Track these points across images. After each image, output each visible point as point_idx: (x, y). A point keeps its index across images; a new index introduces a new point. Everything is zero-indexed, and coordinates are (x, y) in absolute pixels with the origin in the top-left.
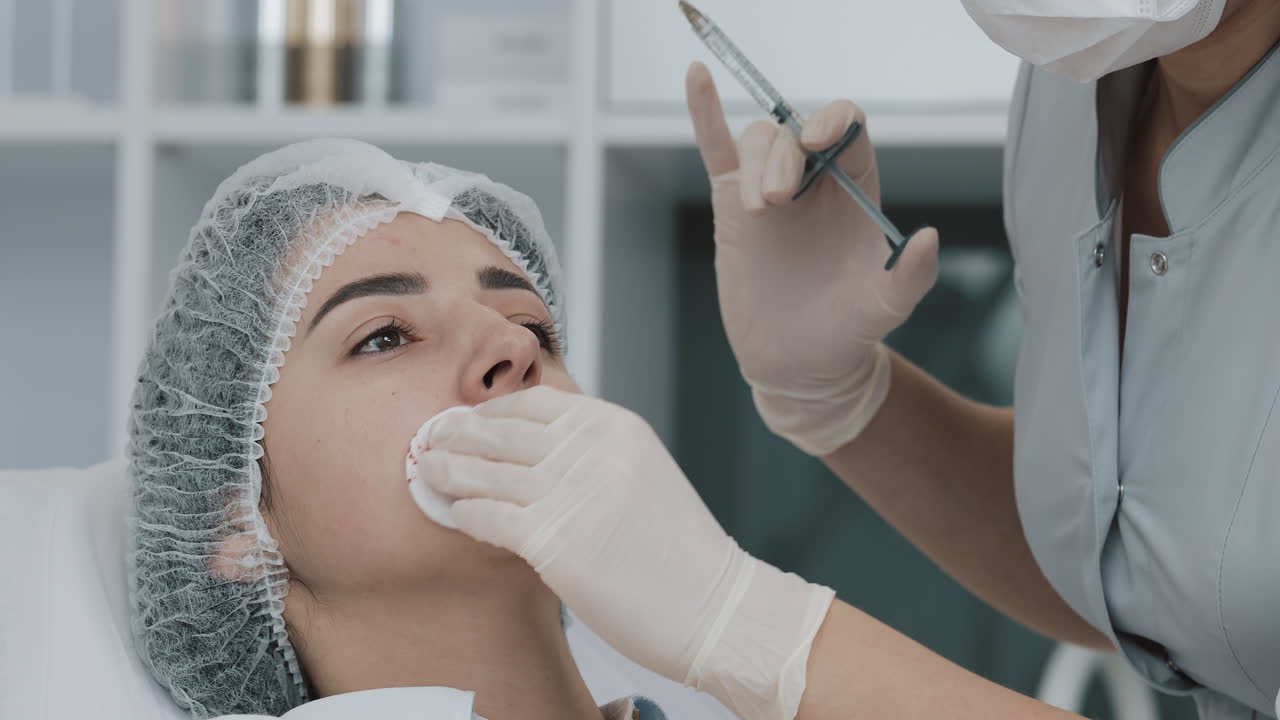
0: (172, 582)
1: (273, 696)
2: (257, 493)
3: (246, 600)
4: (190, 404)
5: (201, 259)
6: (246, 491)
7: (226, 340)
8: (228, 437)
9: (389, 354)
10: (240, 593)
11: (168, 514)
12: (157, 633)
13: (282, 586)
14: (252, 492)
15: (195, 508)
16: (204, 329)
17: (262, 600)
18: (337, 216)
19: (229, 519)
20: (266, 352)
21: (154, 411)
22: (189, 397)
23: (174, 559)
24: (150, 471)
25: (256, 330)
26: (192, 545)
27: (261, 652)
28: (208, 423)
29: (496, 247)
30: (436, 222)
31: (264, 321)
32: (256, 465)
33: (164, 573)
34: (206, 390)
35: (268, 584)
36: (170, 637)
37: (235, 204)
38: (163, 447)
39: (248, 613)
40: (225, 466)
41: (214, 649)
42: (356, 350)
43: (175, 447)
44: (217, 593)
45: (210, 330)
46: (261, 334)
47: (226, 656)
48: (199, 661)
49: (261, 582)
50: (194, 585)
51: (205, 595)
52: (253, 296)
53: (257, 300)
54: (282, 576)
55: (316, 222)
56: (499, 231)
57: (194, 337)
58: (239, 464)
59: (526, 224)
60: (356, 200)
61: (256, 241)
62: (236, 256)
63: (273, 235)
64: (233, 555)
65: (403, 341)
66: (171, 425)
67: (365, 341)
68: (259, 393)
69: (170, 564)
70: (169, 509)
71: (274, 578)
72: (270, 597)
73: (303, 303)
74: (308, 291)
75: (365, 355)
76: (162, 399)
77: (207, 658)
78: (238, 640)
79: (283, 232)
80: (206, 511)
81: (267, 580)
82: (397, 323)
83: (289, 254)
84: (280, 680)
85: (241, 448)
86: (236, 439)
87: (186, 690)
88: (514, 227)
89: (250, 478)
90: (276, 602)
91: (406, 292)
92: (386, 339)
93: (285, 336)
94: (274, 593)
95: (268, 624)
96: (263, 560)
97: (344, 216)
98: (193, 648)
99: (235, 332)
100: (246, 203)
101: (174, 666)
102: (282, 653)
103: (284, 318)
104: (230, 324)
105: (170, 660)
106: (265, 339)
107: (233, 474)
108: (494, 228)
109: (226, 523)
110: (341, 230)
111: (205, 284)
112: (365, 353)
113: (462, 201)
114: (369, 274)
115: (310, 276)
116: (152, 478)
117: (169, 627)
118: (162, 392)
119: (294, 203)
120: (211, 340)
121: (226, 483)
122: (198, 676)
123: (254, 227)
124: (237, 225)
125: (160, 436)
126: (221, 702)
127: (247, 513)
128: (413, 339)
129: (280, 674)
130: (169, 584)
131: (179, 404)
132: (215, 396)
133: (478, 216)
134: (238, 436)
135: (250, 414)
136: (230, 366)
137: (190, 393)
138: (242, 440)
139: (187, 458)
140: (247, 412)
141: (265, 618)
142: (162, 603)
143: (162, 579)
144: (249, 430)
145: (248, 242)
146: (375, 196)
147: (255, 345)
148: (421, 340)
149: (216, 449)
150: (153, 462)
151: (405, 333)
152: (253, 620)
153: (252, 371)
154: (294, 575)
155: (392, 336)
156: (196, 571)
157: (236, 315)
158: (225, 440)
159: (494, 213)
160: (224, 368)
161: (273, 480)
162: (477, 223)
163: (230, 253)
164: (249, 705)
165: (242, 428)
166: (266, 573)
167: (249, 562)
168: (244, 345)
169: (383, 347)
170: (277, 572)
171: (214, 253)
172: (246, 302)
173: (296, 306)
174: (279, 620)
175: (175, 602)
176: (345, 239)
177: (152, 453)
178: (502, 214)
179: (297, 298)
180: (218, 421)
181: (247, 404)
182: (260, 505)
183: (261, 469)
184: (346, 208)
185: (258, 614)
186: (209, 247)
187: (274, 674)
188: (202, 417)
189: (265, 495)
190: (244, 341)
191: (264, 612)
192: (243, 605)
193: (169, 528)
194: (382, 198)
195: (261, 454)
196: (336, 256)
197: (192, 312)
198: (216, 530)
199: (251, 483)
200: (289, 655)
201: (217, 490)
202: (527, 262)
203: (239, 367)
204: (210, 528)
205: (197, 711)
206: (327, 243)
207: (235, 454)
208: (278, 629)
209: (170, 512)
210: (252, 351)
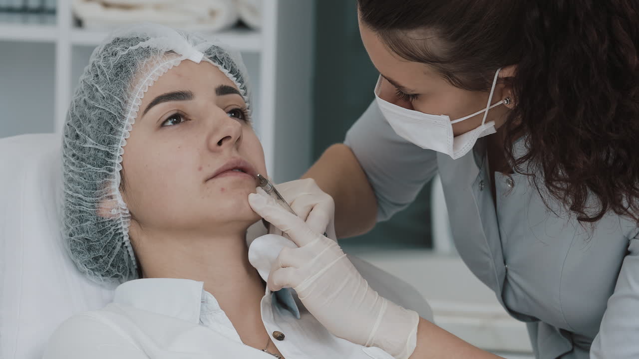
0: (81, 220)
1: (121, 266)
2: (118, 183)
3: (113, 228)
4: (90, 143)
5: (96, 78)
6: (114, 182)
7: (106, 118)
8: (107, 159)
9: (177, 126)
10: (110, 225)
11: (80, 189)
12: (74, 240)
13: (128, 222)
14: (116, 183)
15: (91, 188)
16: (97, 110)
17: (119, 227)
18: (155, 62)
19: (106, 193)
20: (124, 124)
21: (74, 141)
22: (90, 140)
23: (82, 209)
24: (72, 168)
25: (119, 113)
26: (90, 204)
27: (118, 248)
28: (98, 152)
29: (223, 73)
30: (197, 63)
31: (123, 110)
32: (119, 173)
33: (78, 215)
34: (98, 137)
35: (122, 220)
36: (80, 244)
37: (111, 54)
38: (78, 159)
39: (113, 232)
40: (105, 171)
41: (99, 250)
42: (163, 125)
43: (83, 160)
44: (100, 225)
45: (99, 111)
46: (121, 115)
47: (103, 252)
48: (92, 254)
49: (119, 219)
50: (90, 222)
51: (95, 227)
52: (118, 99)
53: (121, 101)
54: (128, 217)
55: (146, 66)
56: (224, 64)
57: (93, 113)
58: (111, 171)
59: (235, 63)
60: (163, 54)
61: (120, 75)
62: (111, 80)
63: (128, 72)
64: (107, 209)
65: (182, 120)
66: (82, 149)
67: (166, 121)
68: (121, 141)
69: (80, 211)
70: (80, 187)
71: (125, 218)
72: (122, 225)
73: (139, 103)
74: (142, 98)
75: (167, 127)
76: (77, 137)
77: (95, 253)
78: (109, 244)
79: (132, 71)
80: (96, 190)
81: (121, 219)
82: (180, 112)
83: (134, 81)
84: (125, 259)
85: (112, 164)
86: (110, 160)
87: (85, 265)
88: (230, 64)
89: (116, 177)
90: (125, 228)
91: (184, 99)
92: (175, 120)
93: (133, 118)
94: (125, 224)
95: (121, 236)
96: (120, 211)
97: (158, 62)
98: (89, 249)
99: (110, 113)
100: (115, 55)
101: (81, 255)
102: (126, 247)
103: (132, 109)
104: (108, 110)
105: (79, 253)
106: (123, 118)
107: (108, 174)
108: (221, 64)
109: (105, 195)
110: (156, 69)
111: (97, 90)
112: (167, 126)
113: (208, 52)
114: (168, 91)
115: (143, 91)
116: (73, 171)
117: (79, 239)
118: (77, 134)
119: (137, 58)
120: (100, 116)
121: (105, 179)
122: (91, 260)
123: (119, 69)
124: (112, 66)
125: (77, 153)
126: (100, 270)
127: (114, 191)
128: (187, 119)
129: (126, 257)
130: (80, 220)
131: (85, 142)
132: (101, 141)
133: (215, 58)
134: (111, 158)
135: (117, 150)
136: (108, 128)
137: (90, 138)
138: (113, 161)
139: (89, 166)
140: (115, 149)
141: (120, 234)
142: (77, 229)
143: (77, 218)
144: (116, 157)
145: (117, 75)
146: (171, 51)
147: (119, 120)
148: (190, 120)
149: (101, 163)
150: (73, 164)
151: (183, 117)
152: (116, 235)
153: (117, 131)
154: (133, 217)
155: (177, 118)
156: (91, 215)
157: (111, 106)
158: (105, 160)
159: (222, 58)
160: (105, 129)
161: (126, 179)
162: (215, 62)
163: (108, 79)
164: (112, 271)
165: (113, 155)
166: (121, 216)
167: (114, 212)
168: (114, 120)
169: (174, 123)
170: (126, 216)
171: (101, 77)
172: (115, 102)
173: (137, 104)
174: (127, 236)
175: (82, 229)
176: (158, 74)
177: (73, 160)
178: (225, 58)
179: (137, 101)
180: (103, 151)
181: (115, 146)
182: (119, 188)
183: (121, 174)
184: (159, 58)
185: (117, 232)
186: (99, 74)
187: (123, 256)
188: (95, 149)
189: (122, 184)
190: (114, 118)
191: (120, 231)
192: (112, 230)
193: (80, 196)
194: (174, 52)
195: (121, 168)
196: (154, 82)
197: (92, 102)
198: (100, 198)
199: (116, 179)
200: (130, 249)
201: (101, 182)
202: (236, 78)
203: (112, 129)
204: (98, 197)
205: (90, 274)
206: (150, 75)
207: (109, 166)
208: (126, 239)
209: (81, 189)
210: (118, 122)
